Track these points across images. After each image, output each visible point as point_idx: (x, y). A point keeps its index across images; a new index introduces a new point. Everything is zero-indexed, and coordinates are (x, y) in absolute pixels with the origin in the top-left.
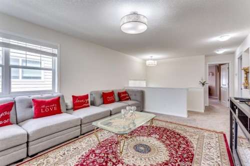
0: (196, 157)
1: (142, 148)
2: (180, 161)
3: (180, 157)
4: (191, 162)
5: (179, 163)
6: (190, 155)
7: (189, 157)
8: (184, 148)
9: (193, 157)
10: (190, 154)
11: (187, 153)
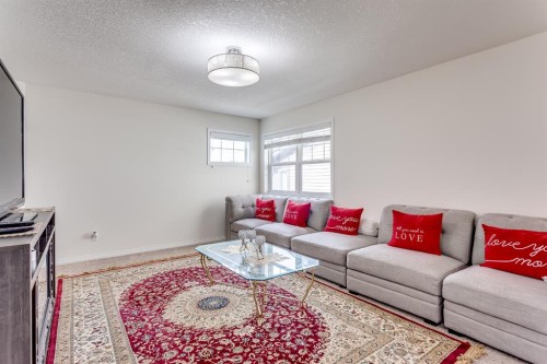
0: (128, 351)
1: (213, 303)
2: (146, 326)
3: (153, 330)
4: (129, 336)
5: (145, 323)
6: (141, 345)
7: (139, 340)
8: (162, 352)
9: (132, 344)
10: (142, 349)
11: (147, 346)
